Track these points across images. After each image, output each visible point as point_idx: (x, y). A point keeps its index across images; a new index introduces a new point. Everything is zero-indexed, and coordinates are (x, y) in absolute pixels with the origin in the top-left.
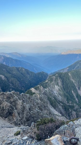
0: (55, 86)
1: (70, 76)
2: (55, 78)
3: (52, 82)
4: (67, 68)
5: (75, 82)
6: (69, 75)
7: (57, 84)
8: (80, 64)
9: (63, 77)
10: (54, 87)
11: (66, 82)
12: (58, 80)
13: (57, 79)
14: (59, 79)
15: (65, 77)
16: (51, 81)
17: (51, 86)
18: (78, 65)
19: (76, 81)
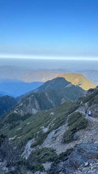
0: (33, 109)
1: (47, 96)
2: (31, 99)
3: (29, 104)
4: (36, 90)
5: (53, 103)
6: (45, 94)
7: (35, 107)
8: (50, 84)
9: (40, 98)
10: (31, 111)
11: (44, 103)
12: (35, 102)
13: (33, 101)
14: (35, 100)
15: (41, 97)
16: (27, 104)
17: (28, 110)
18: (49, 86)
19: (54, 101)
